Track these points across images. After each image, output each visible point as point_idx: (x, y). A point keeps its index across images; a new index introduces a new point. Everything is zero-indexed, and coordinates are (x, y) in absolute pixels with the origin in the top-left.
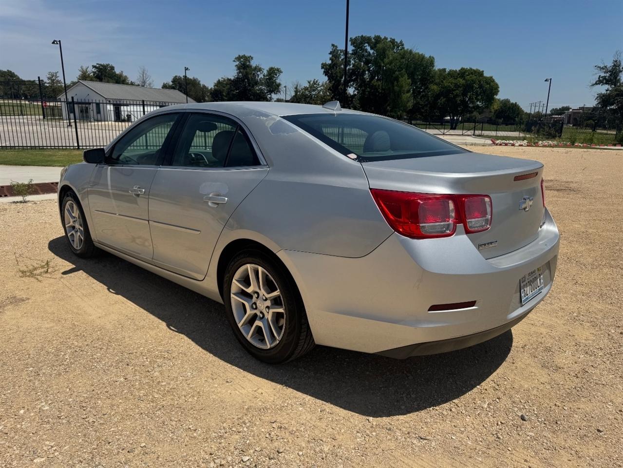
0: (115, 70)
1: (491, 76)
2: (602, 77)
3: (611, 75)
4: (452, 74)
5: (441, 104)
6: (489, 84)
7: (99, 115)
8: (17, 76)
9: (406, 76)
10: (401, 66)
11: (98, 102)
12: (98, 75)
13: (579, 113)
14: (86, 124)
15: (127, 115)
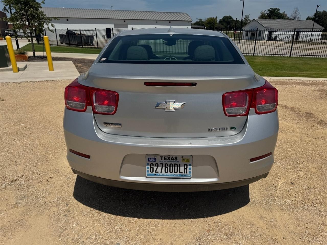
0: (280, 11)
7: (259, 37)
8: (232, 18)
11: (260, 30)
12: (270, 15)
14: (251, 42)
15: (275, 37)
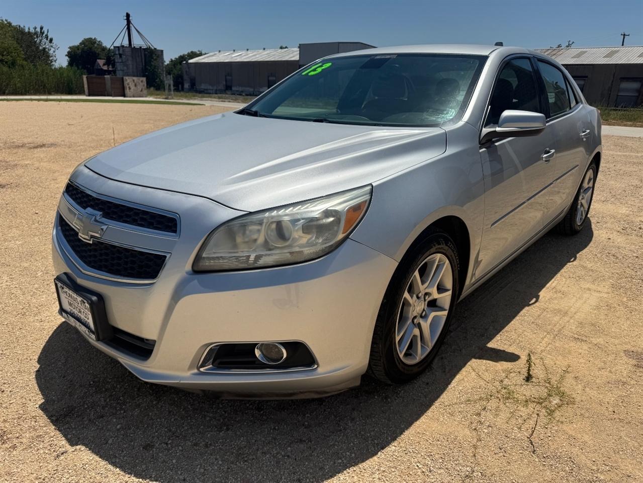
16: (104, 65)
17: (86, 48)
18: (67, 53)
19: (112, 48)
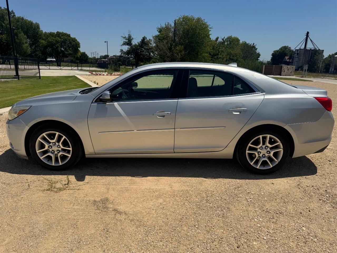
1: (75, 37)
2: (125, 42)
3: (128, 41)
4: (51, 34)
5: (49, 51)
6: (75, 42)
9: (23, 34)
10: (18, 27)
13: (114, 58)
16: (288, 59)
17: (281, 51)
18: (271, 54)
19: (294, 50)
